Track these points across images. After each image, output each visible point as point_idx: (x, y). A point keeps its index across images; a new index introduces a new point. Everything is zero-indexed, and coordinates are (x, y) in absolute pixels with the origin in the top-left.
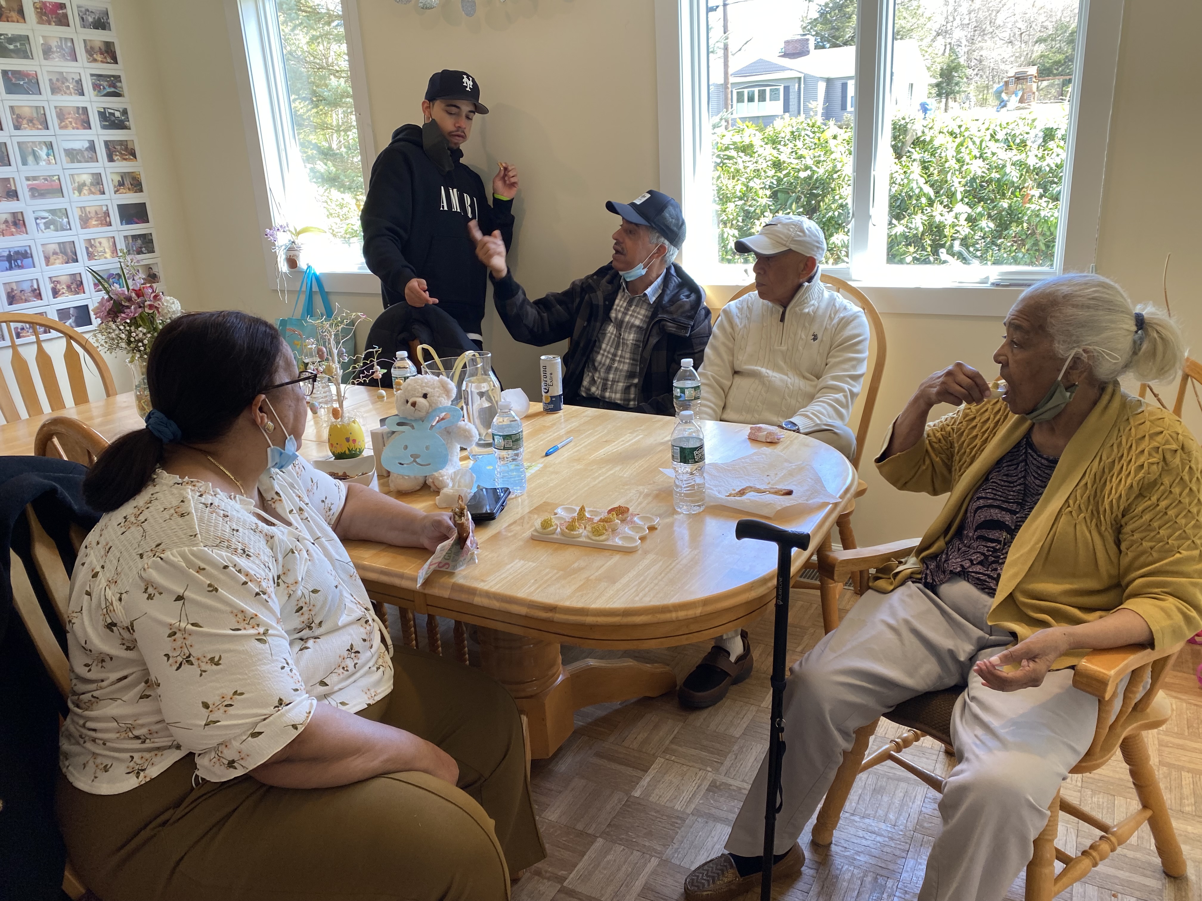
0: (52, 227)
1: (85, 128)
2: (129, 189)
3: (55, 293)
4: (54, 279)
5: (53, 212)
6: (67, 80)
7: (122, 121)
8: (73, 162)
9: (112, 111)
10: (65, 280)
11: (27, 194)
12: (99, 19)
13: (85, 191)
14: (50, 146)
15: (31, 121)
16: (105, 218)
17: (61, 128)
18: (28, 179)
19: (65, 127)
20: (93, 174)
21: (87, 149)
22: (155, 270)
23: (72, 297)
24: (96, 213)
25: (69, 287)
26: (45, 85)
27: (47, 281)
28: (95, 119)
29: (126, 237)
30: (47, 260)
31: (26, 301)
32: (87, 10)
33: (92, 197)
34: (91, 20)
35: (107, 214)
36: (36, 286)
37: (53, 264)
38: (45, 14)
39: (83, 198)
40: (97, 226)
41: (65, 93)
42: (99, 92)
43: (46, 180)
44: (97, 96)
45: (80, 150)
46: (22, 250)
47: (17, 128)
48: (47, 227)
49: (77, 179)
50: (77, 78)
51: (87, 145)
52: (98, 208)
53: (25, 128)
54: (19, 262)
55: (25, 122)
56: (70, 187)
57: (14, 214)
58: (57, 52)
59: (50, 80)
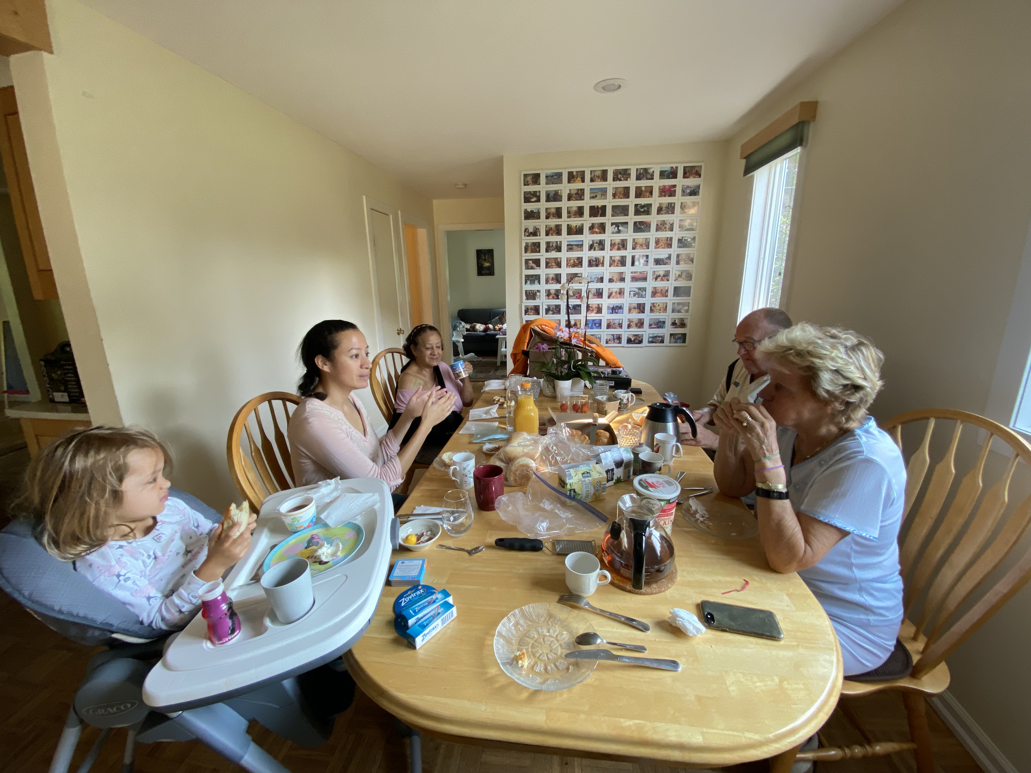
0: (637, 296)
1: (668, 247)
2: (684, 279)
3: (629, 326)
4: (630, 320)
5: (640, 289)
6: (666, 224)
7: (691, 243)
8: (657, 264)
9: (686, 238)
10: (636, 321)
11: (630, 279)
12: (694, 190)
13: (659, 279)
14: (647, 257)
15: (641, 245)
16: (666, 293)
17: (655, 248)
18: (632, 273)
19: (658, 247)
20: (666, 271)
21: (666, 258)
22: (685, 321)
23: (636, 329)
24: (661, 290)
25: (636, 325)
26: (653, 227)
27: (627, 321)
28: (675, 243)
29: (674, 303)
30: (630, 310)
31: (615, 328)
32: (688, 187)
33: (662, 282)
34: (688, 191)
35: (667, 291)
36: (621, 322)
37: (632, 313)
38: (664, 192)
39: (657, 282)
40: (660, 297)
41: (663, 231)
42: (682, 228)
43: (641, 273)
44: (680, 231)
45: (663, 259)
46: (619, 305)
47: (634, 248)
48: (634, 295)
49: (656, 273)
50: (671, 223)
51: (667, 256)
52: (662, 288)
53: (638, 249)
54: (617, 310)
55: (638, 246)
56: (652, 277)
57: (621, 289)
58: (665, 210)
59: (657, 225)
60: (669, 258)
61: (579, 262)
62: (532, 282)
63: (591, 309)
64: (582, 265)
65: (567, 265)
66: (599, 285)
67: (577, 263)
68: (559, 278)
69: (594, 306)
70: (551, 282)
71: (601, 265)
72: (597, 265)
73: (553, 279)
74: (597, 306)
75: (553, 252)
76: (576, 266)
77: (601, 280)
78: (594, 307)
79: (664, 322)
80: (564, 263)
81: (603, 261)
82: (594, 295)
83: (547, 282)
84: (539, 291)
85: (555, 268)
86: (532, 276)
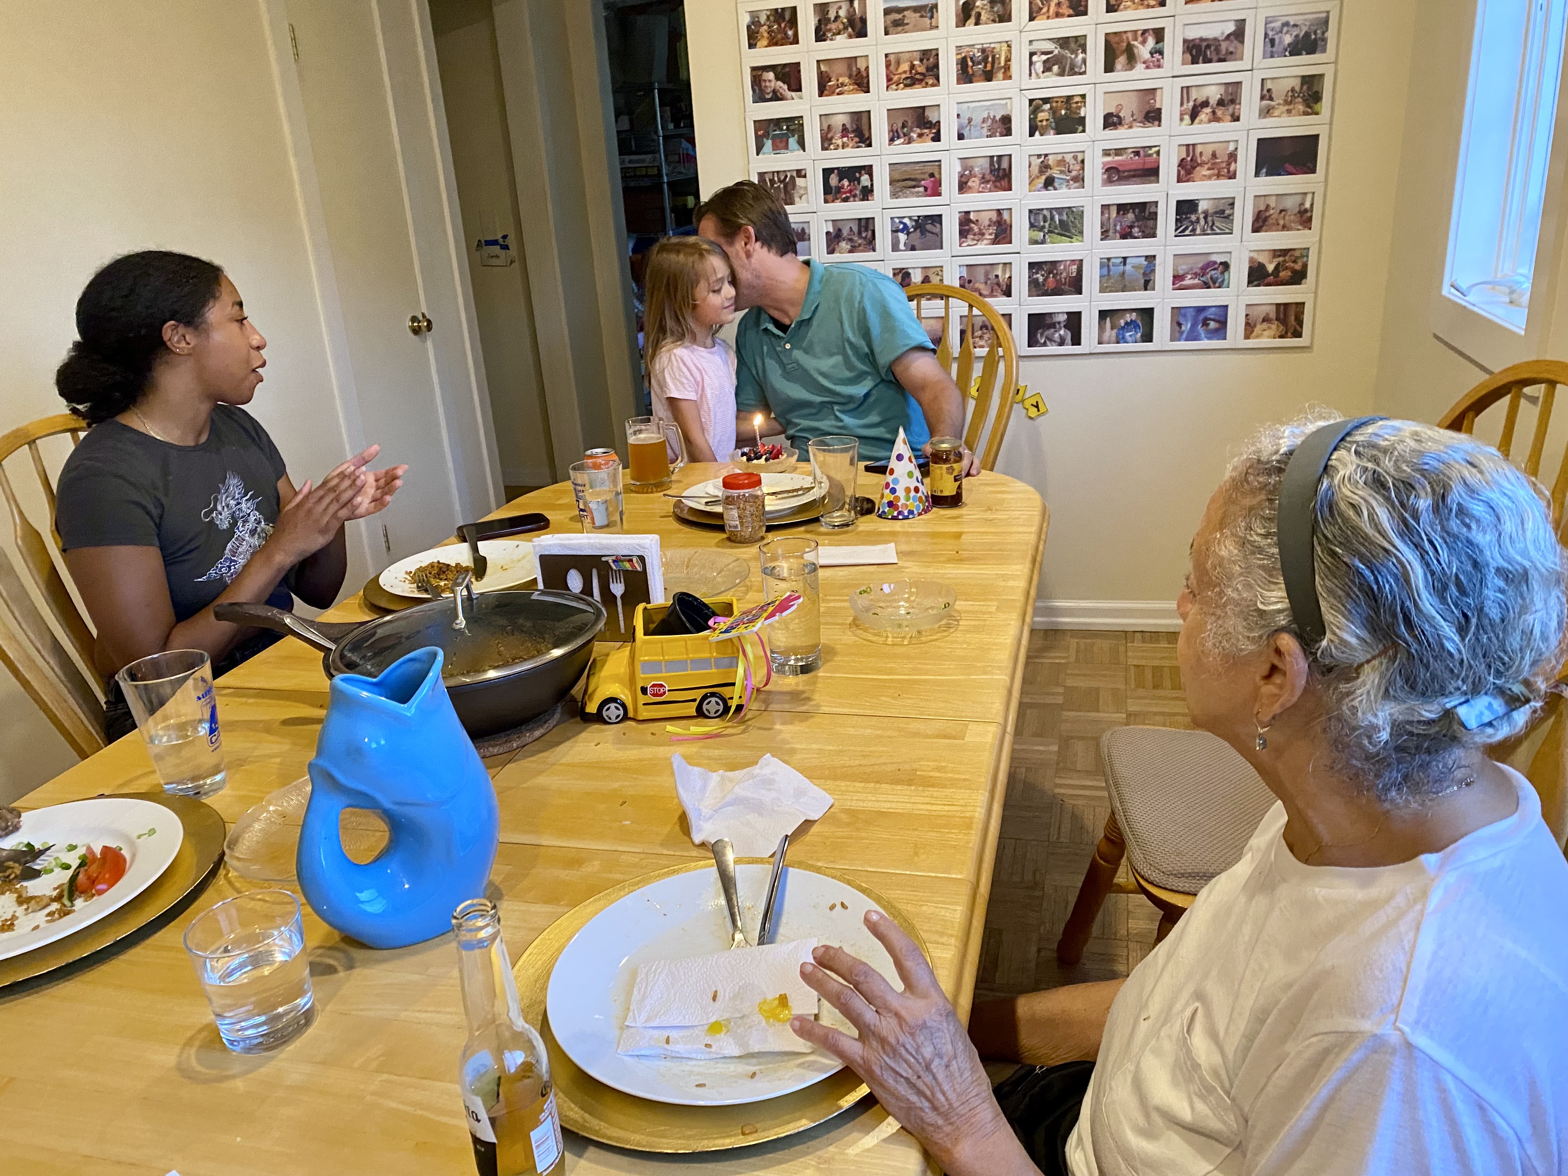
0: (1127, 177)
2: (1292, 109)
5: (1136, 153)
16: (1229, 164)
18: (1107, 97)
20: (1227, 84)
21: (1228, 37)
23: (1131, 293)
24: (1213, 154)
33: (1215, 126)
40: (1207, 177)
43: (1138, 96)
45: (1215, 39)
47: (1111, 8)
48: (1119, 175)
53: (1126, 8)
54: (1061, 229)
56: (1177, 109)
57: (1072, 156)
60: (1239, 34)
61: (928, 69)
62: (781, 145)
63: (976, 229)
64: (938, 79)
65: (889, 79)
66: (998, 146)
67: (922, 69)
68: (865, 128)
69: (985, 218)
70: (840, 142)
71: (1000, 75)
72: (989, 76)
73: (845, 131)
74: (994, 216)
75: (841, 39)
76: (920, 81)
77: (1005, 125)
78: (987, 223)
79: (1226, 266)
80: (877, 76)
81: (1008, 60)
82: (984, 180)
83: (826, 142)
84: (800, 173)
85: (850, 92)
86: (777, 122)
